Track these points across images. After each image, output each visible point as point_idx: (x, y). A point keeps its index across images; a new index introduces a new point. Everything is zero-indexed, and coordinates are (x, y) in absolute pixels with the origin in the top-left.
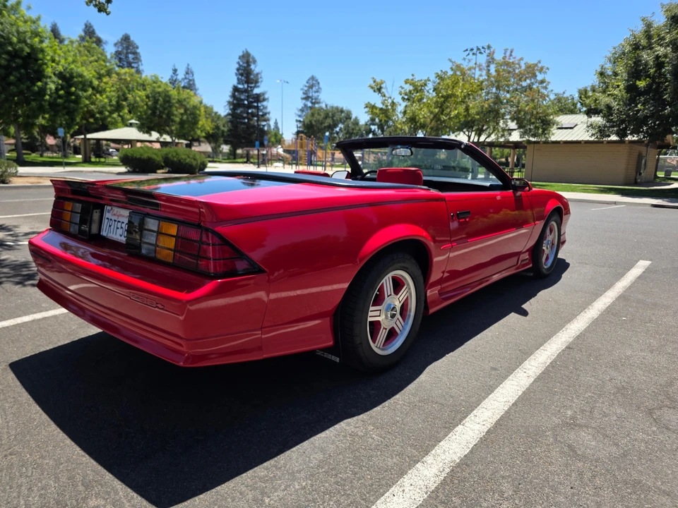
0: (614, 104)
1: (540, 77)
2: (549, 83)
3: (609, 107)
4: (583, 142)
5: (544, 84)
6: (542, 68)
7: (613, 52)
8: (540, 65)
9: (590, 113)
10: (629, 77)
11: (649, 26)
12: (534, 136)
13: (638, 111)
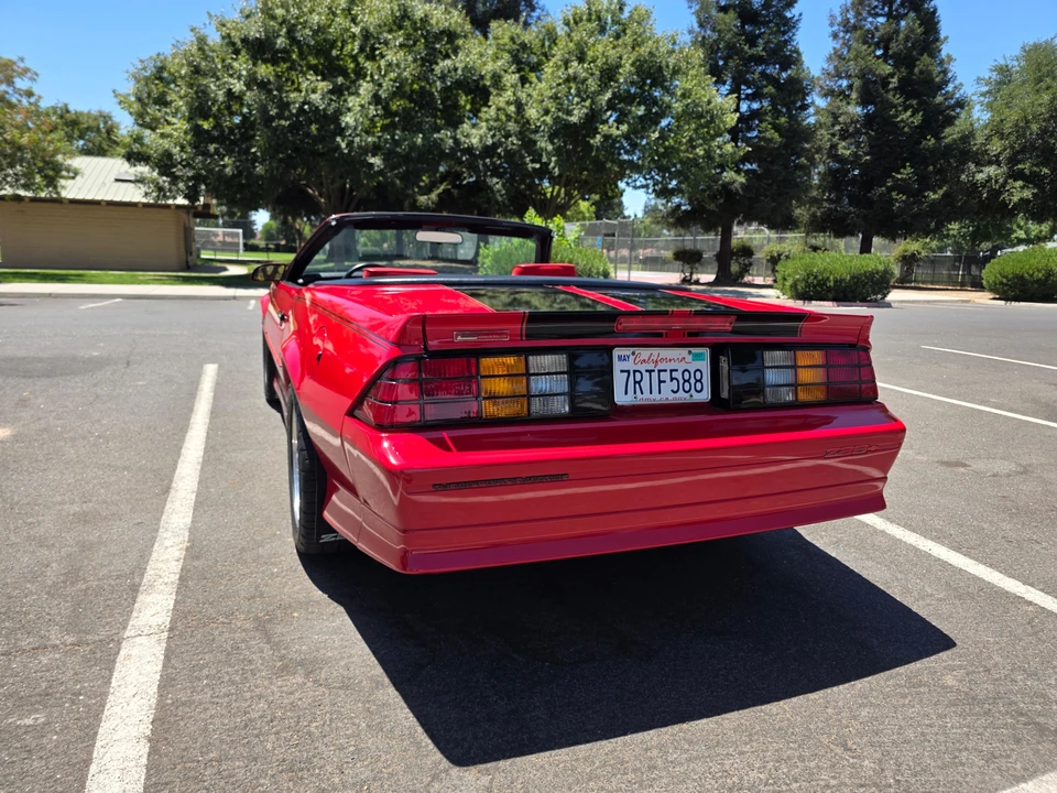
0: (176, 150)
1: (22, 84)
2: (40, 97)
3: (168, 155)
4: (103, 204)
5: (32, 100)
6: (26, 70)
7: (140, 67)
8: (21, 65)
9: (133, 157)
10: (190, 113)
11: (202, 41)
12: (26, 187)
13: (224, 166)
